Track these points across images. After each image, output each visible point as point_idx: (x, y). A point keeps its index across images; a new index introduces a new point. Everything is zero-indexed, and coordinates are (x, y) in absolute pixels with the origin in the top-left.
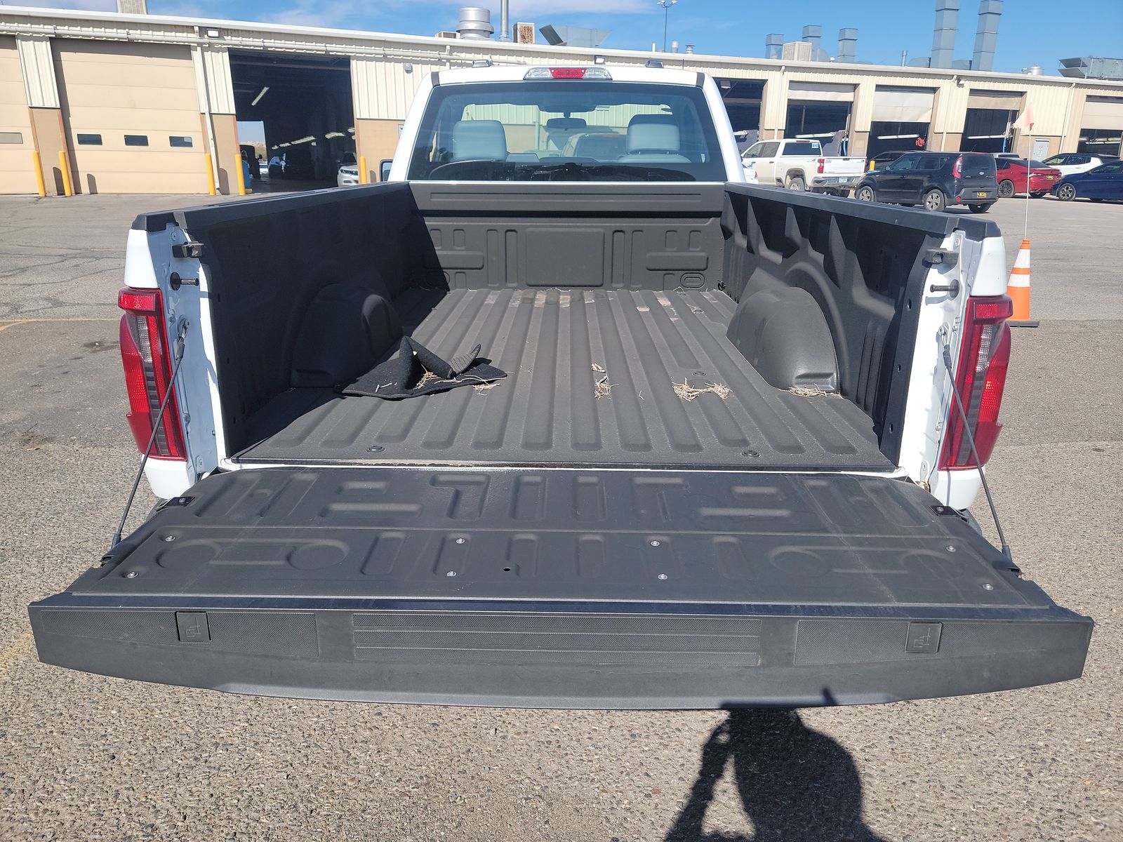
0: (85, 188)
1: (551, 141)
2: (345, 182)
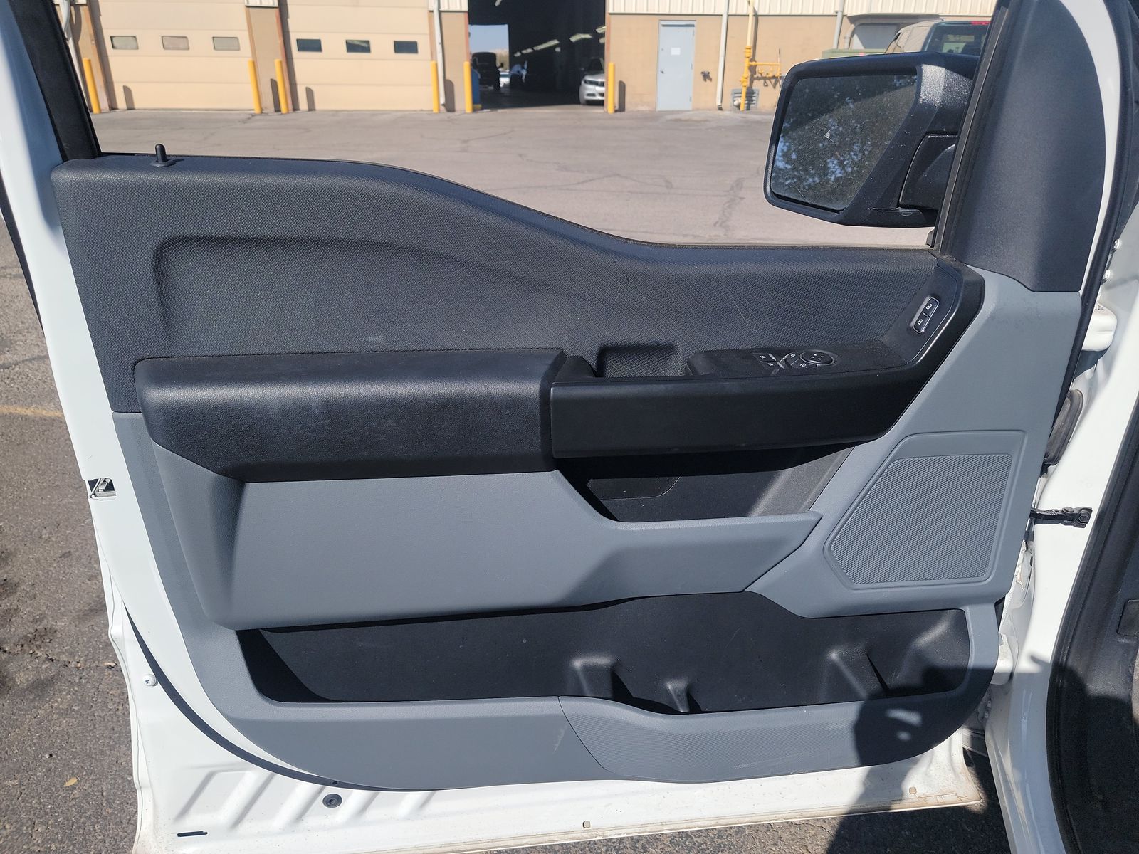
0: (303, 104)
1: (855, 36)
2: (589, 95)
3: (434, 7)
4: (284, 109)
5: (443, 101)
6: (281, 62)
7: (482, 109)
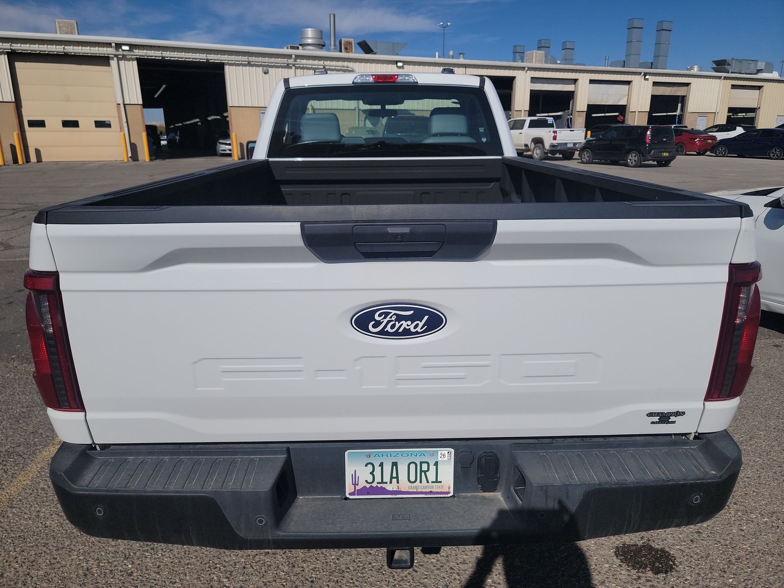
3: (121, 102)
4: (20, 162)
5: (130, 155)
6: (18, 134)
7: (156, 159)
